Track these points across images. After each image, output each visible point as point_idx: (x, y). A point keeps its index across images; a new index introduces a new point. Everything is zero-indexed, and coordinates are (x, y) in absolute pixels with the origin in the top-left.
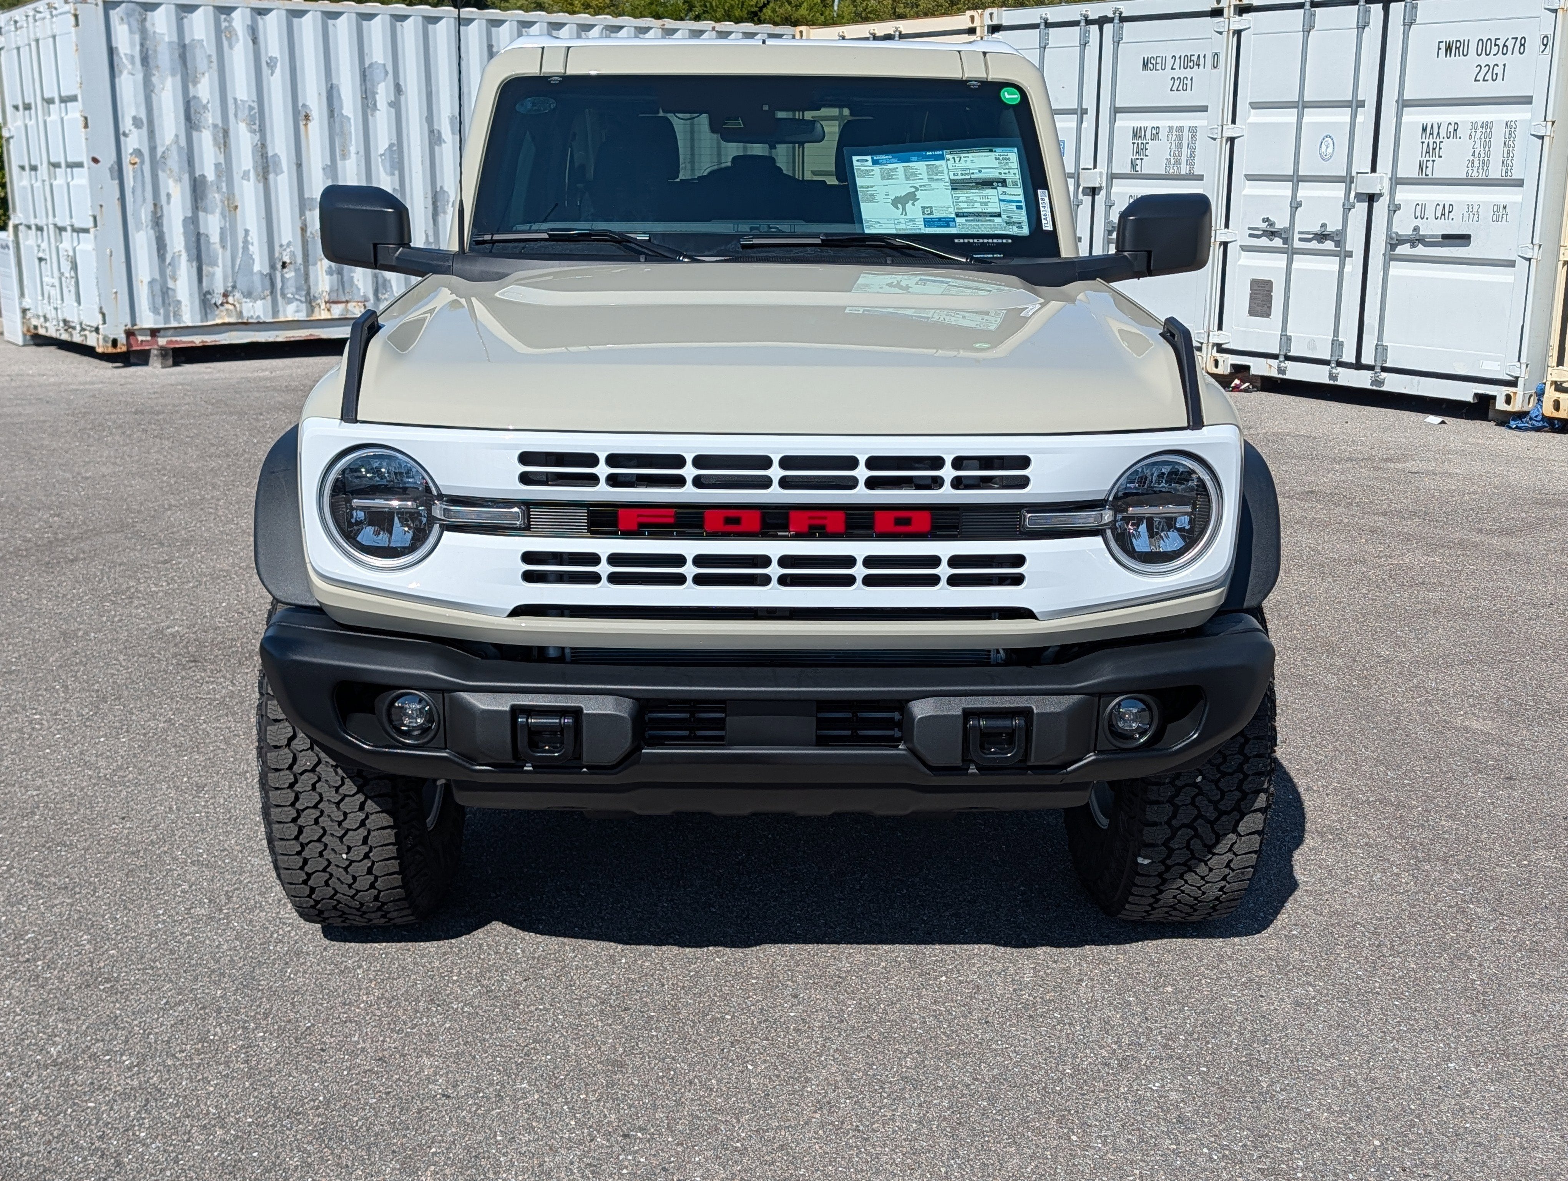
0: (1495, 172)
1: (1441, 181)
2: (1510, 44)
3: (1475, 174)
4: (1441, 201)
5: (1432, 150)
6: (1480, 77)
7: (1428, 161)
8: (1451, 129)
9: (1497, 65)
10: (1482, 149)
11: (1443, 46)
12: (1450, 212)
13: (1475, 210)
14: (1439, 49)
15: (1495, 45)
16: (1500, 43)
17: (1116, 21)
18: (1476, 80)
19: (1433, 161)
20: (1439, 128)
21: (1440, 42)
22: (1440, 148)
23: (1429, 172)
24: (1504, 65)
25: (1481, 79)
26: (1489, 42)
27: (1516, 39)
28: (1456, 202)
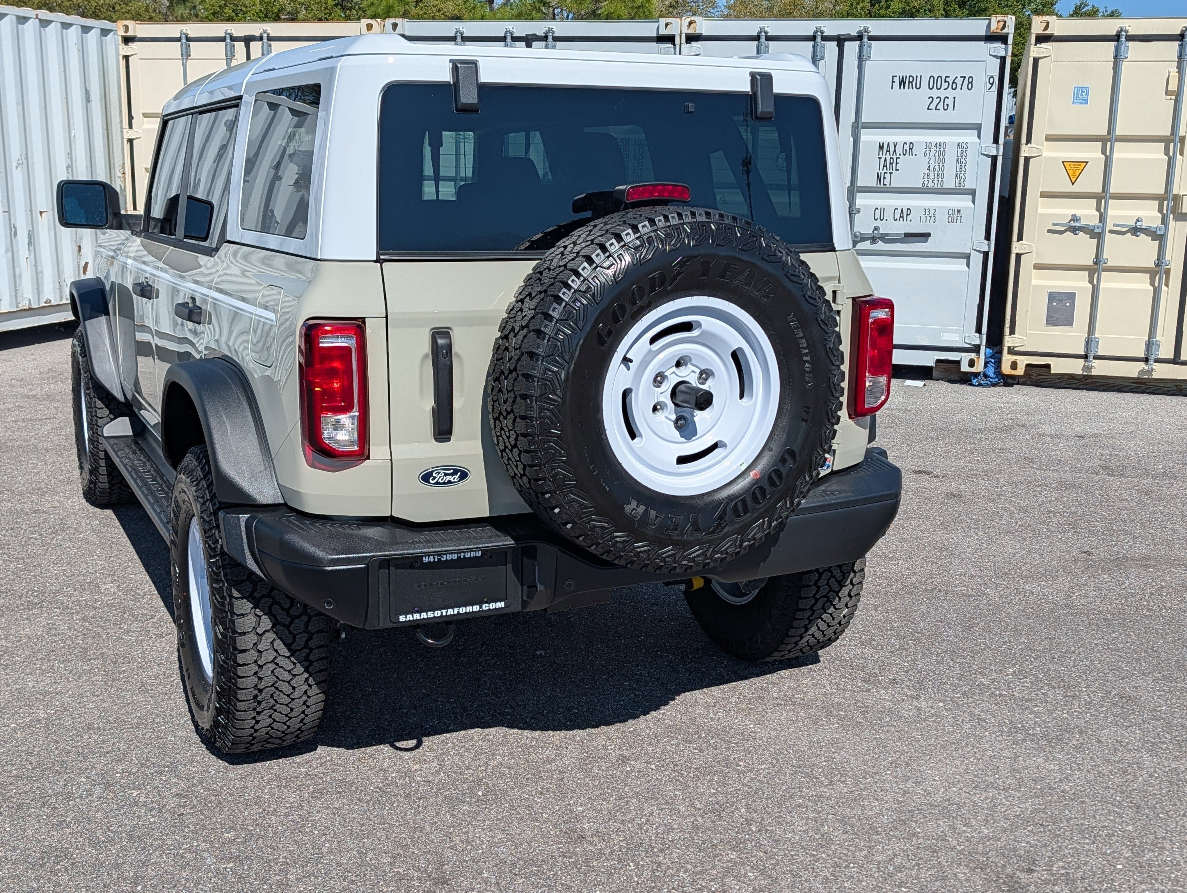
0: (950, 182)
1: (897, 190)
2: (959, 81)
3: (931, 185)
4: (899, 206)
5: (890, 165)
6: (933, 106)
7: (885, 173)
8: (907, 147)
9: (948, 98)
10: (937, 164)
11: (896, 80)
12: (907, 215)
13: (932, 213)
14: (893, 82)
15: (945, 82)
16: (950, 80)
17: (550, 39)
18: (928, 109)
19: (891, 173)
20: (895, 146)
21: (893, 77)
22: (897, 163)
23: (887, 182)
24: (954, 98)
25: (934, 109)
26: (939, 78)
27: (965, 77)
28: (912, 206)
